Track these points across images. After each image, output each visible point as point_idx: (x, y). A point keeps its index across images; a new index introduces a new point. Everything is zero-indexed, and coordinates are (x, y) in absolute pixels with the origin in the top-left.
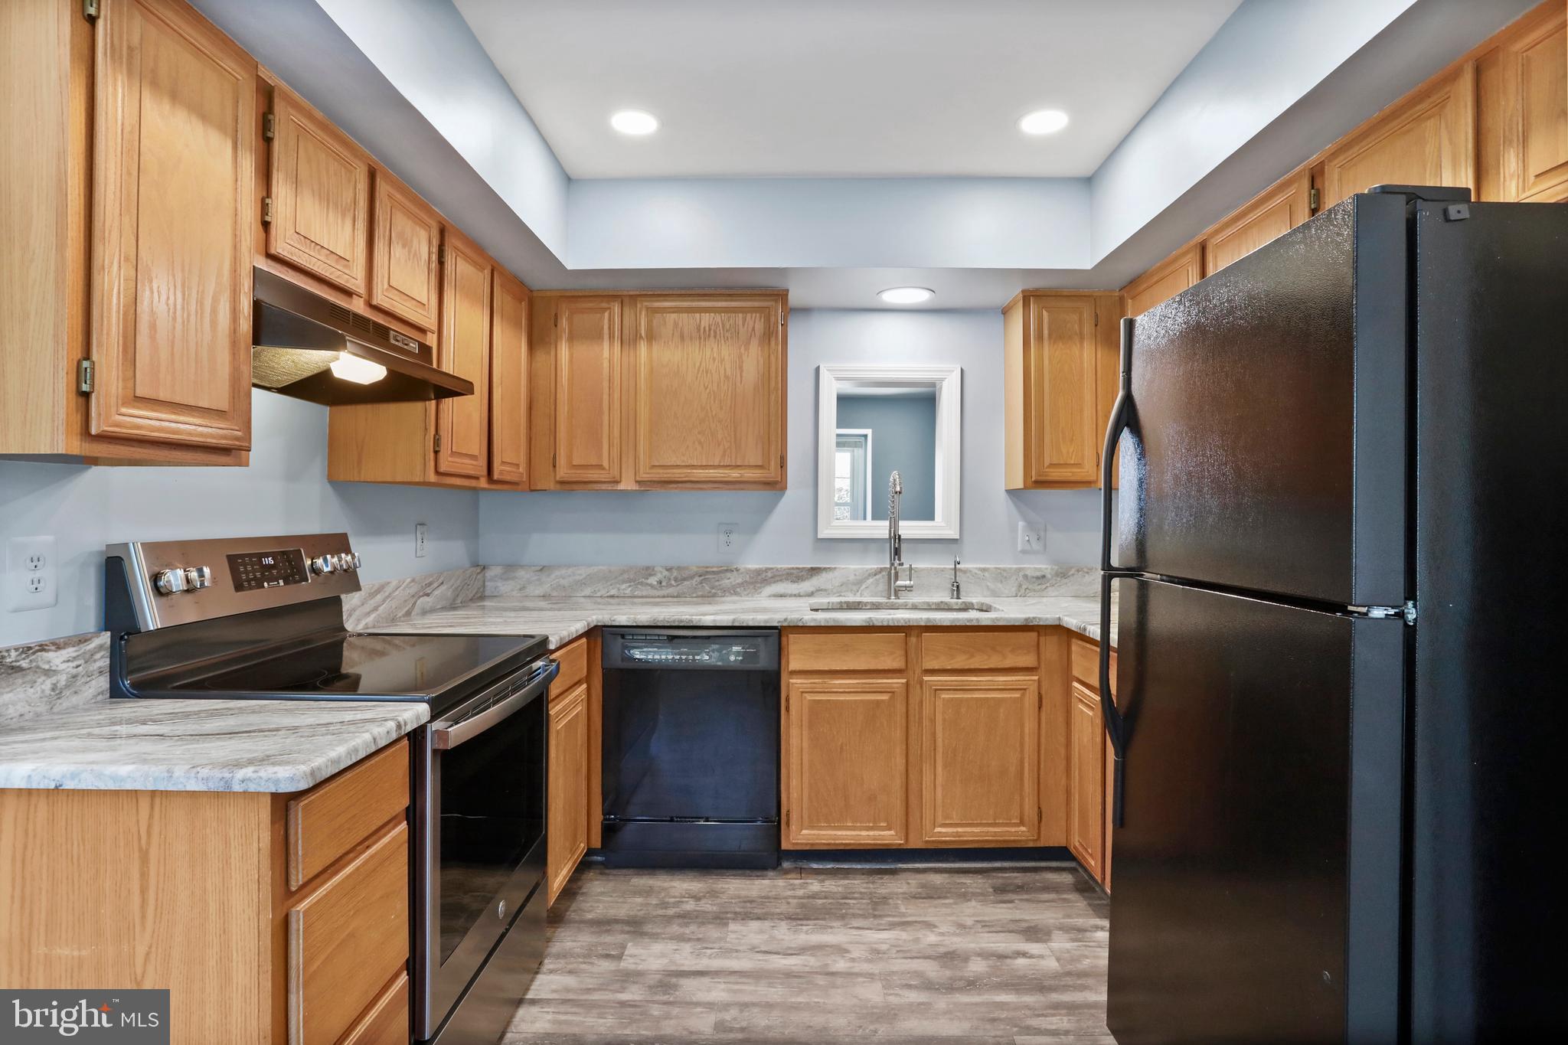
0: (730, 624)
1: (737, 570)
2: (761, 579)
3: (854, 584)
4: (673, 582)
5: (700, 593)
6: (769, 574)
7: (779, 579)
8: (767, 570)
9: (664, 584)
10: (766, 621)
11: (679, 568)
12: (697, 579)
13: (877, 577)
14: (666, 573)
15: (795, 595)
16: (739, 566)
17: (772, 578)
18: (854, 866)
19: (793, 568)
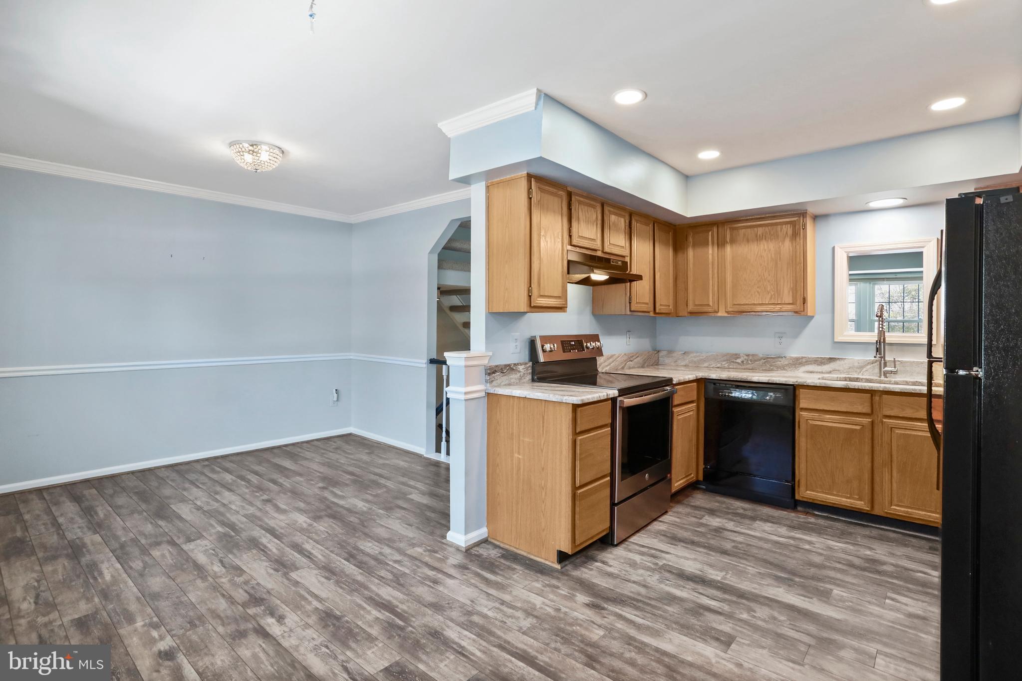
0: (767, 382)
1: (785, 357)
2: (798, 362)
3: (857, 368)
4: (750, 362)
5: (764, 368)
6: (804, 360)
7: (810, 363)
8: (802, 358)
9: (745, 363)
10: (786, 381)
11: (753, 355)
12: (764, 361)
13: (873, 365)
14: (746, 357)
15: (820, 372)
16: (786, 355)
17: (806, 362)
18: (841, 518)
19: (818, 358)
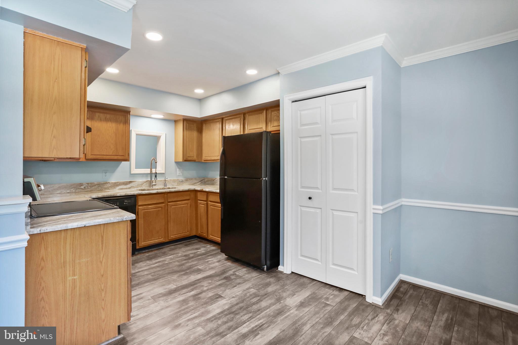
0: (124, 195)
2: (116, 185)
3: (141, 185)
4: (89, 187)
5: (98, 190)
6: (118, 184)
7: (121, 184)
8: (118, 182)
9: (86, 188)
11: (91, 183)
12: (97, 186)
13: (146, 183)
14: (87, 185)
15: (125, 189)
16: (109, 182)
17: (119, 184)
18: (152, 249)
19: (125, 182)
